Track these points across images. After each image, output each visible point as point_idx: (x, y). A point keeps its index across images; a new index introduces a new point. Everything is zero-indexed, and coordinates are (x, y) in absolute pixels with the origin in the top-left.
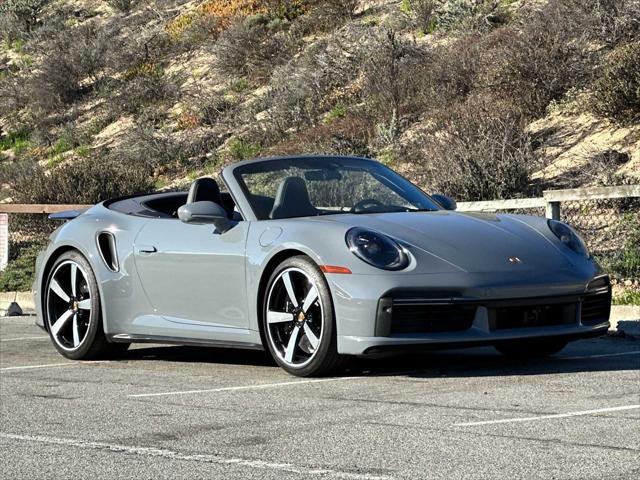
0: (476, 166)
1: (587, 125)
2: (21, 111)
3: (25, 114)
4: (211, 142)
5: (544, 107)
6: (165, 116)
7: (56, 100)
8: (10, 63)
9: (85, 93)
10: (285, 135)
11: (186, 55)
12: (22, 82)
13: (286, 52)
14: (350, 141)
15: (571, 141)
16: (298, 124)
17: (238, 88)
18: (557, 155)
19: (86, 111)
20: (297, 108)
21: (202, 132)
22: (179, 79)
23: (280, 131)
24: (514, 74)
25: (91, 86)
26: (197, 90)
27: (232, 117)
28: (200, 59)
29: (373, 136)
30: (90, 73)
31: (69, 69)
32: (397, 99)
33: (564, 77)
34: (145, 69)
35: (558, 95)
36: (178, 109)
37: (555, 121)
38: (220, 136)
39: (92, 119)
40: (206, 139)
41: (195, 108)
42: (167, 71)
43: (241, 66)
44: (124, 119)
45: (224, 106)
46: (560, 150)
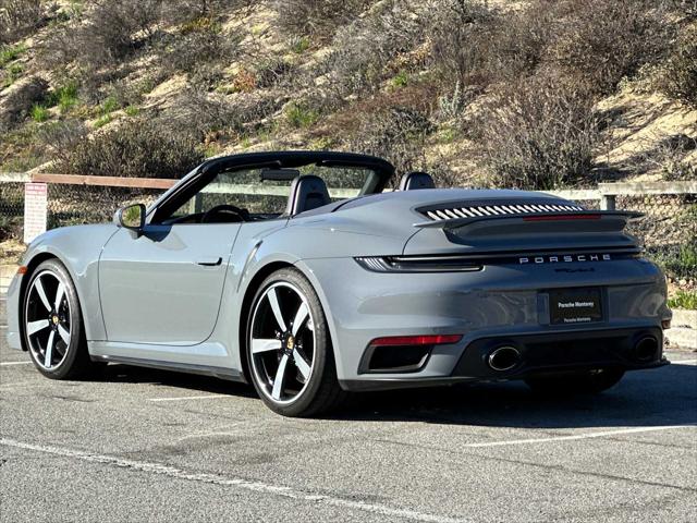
0: (537, 148)
1: (658, 105)
2: (69, 65)
3: (74, 68)
4: (267, 107)
5: (615, 84)
6: (220, 76)
7: (106, 55)
8: (60, 11)
9: (138, 47)
10: (345, 103)
11: (245, 9)
12: (71, 33)
13: (350, 11)
14: (411, 114)
15: (640, 122)
16: (359, 92)
17: (298, 49)
18: (625, 138)
19: (138, 68)
20: (358, 74)
21: (259, 94)
22: (237, 36)
23: (340, 98)
24: (584, 48)
25: (144, 40)
26: (256, 49)
27: (291, 81)
28: (261, 15)
29: (436, 107)
30: (144, 25)
31: (121, 22)
32: (462, 69)
33: (638, 52)
34: (203, 24)
35: (630, 71)
36: (234, 69)
37: (627, 99)
38: (277, 101)
39: (144, 76)
40: (261, 104)
41: (251, 68)
42: (225, 27)
43: (302, 24)
44: (177, 77)
45: (283, 68)
46: (628, 131)
